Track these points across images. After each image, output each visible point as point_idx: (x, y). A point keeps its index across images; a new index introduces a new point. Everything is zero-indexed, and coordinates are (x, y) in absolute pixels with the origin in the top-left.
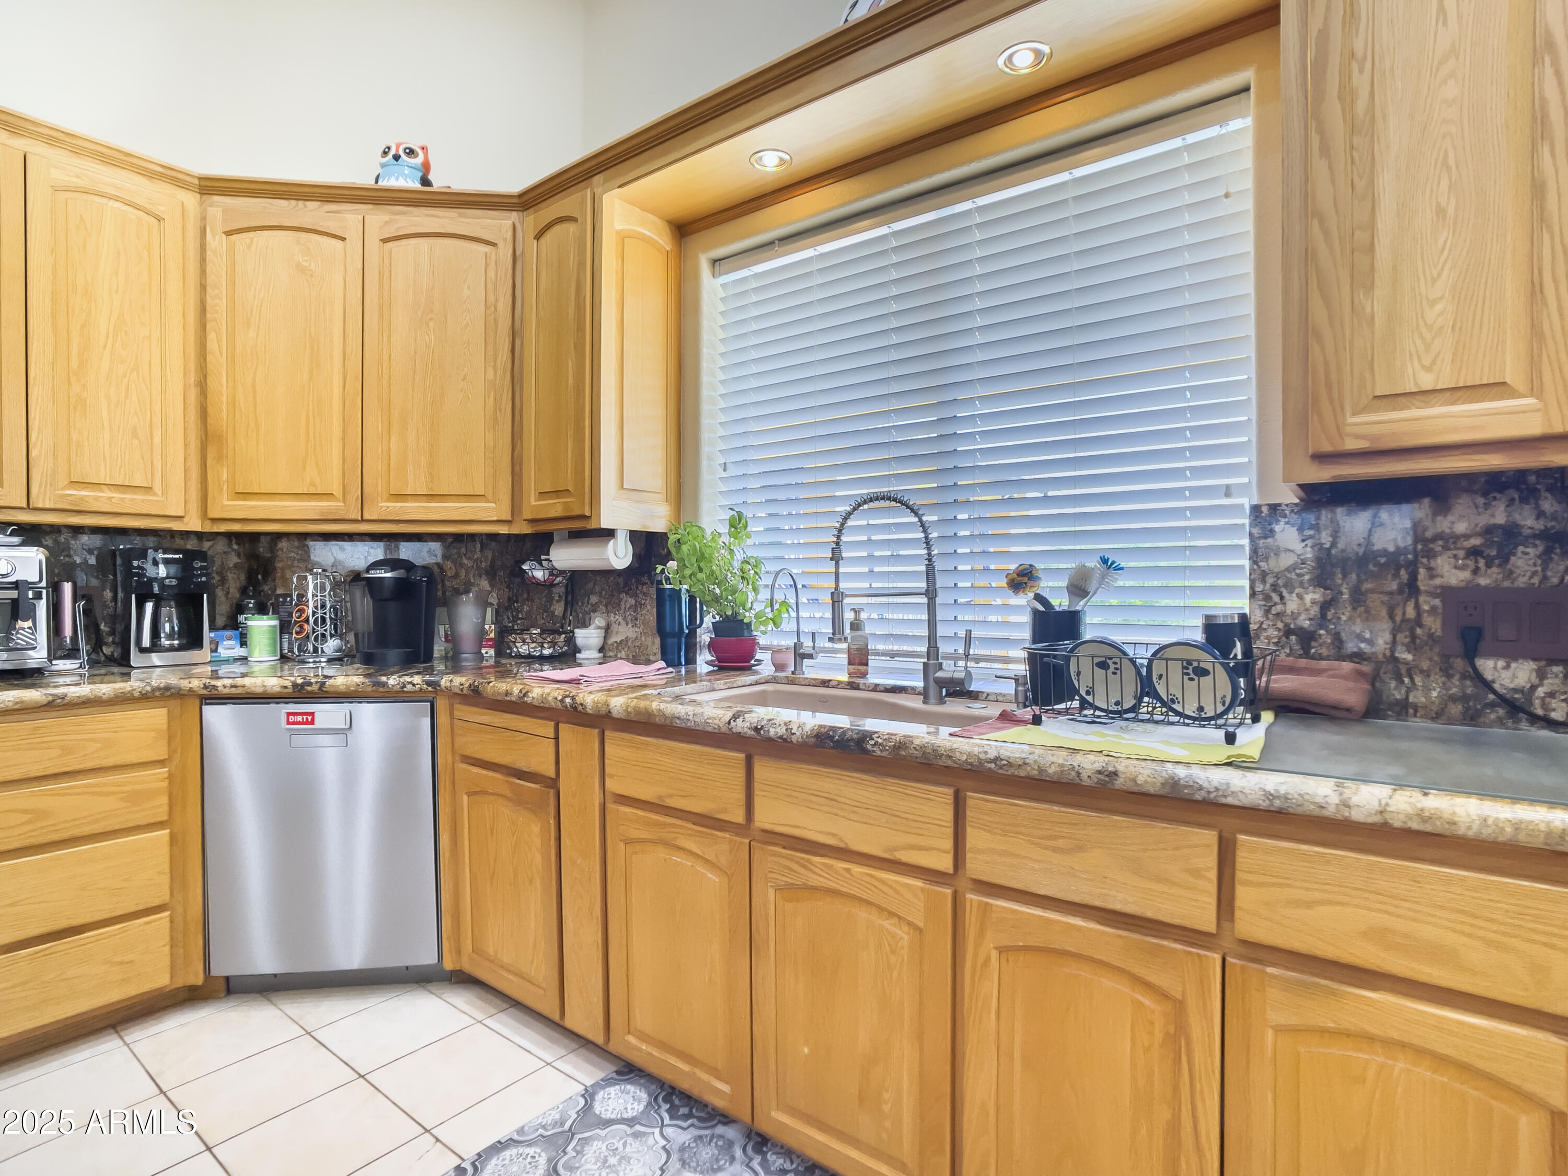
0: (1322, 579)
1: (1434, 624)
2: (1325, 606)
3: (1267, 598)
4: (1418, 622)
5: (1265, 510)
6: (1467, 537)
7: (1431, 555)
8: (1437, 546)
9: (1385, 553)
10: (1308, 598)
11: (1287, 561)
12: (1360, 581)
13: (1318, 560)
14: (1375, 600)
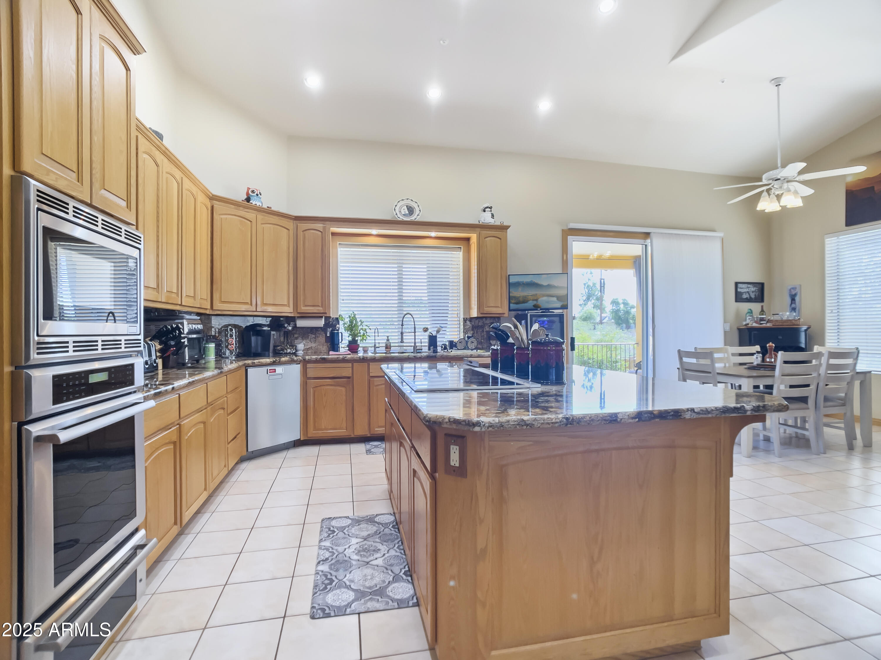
0: (473, 330)
1: (485, 336)
2: (473, 334)
3: (466, 333)
4: (484, 336)
5: (465, 319)
6: (489, 324)
7: (485, 326)
8: (486, 325)
9: (480, 326)
10: (471, 333)
11: (468, 327)
12: (477, 330)
13: (472, 327)
14: (479, 333)
